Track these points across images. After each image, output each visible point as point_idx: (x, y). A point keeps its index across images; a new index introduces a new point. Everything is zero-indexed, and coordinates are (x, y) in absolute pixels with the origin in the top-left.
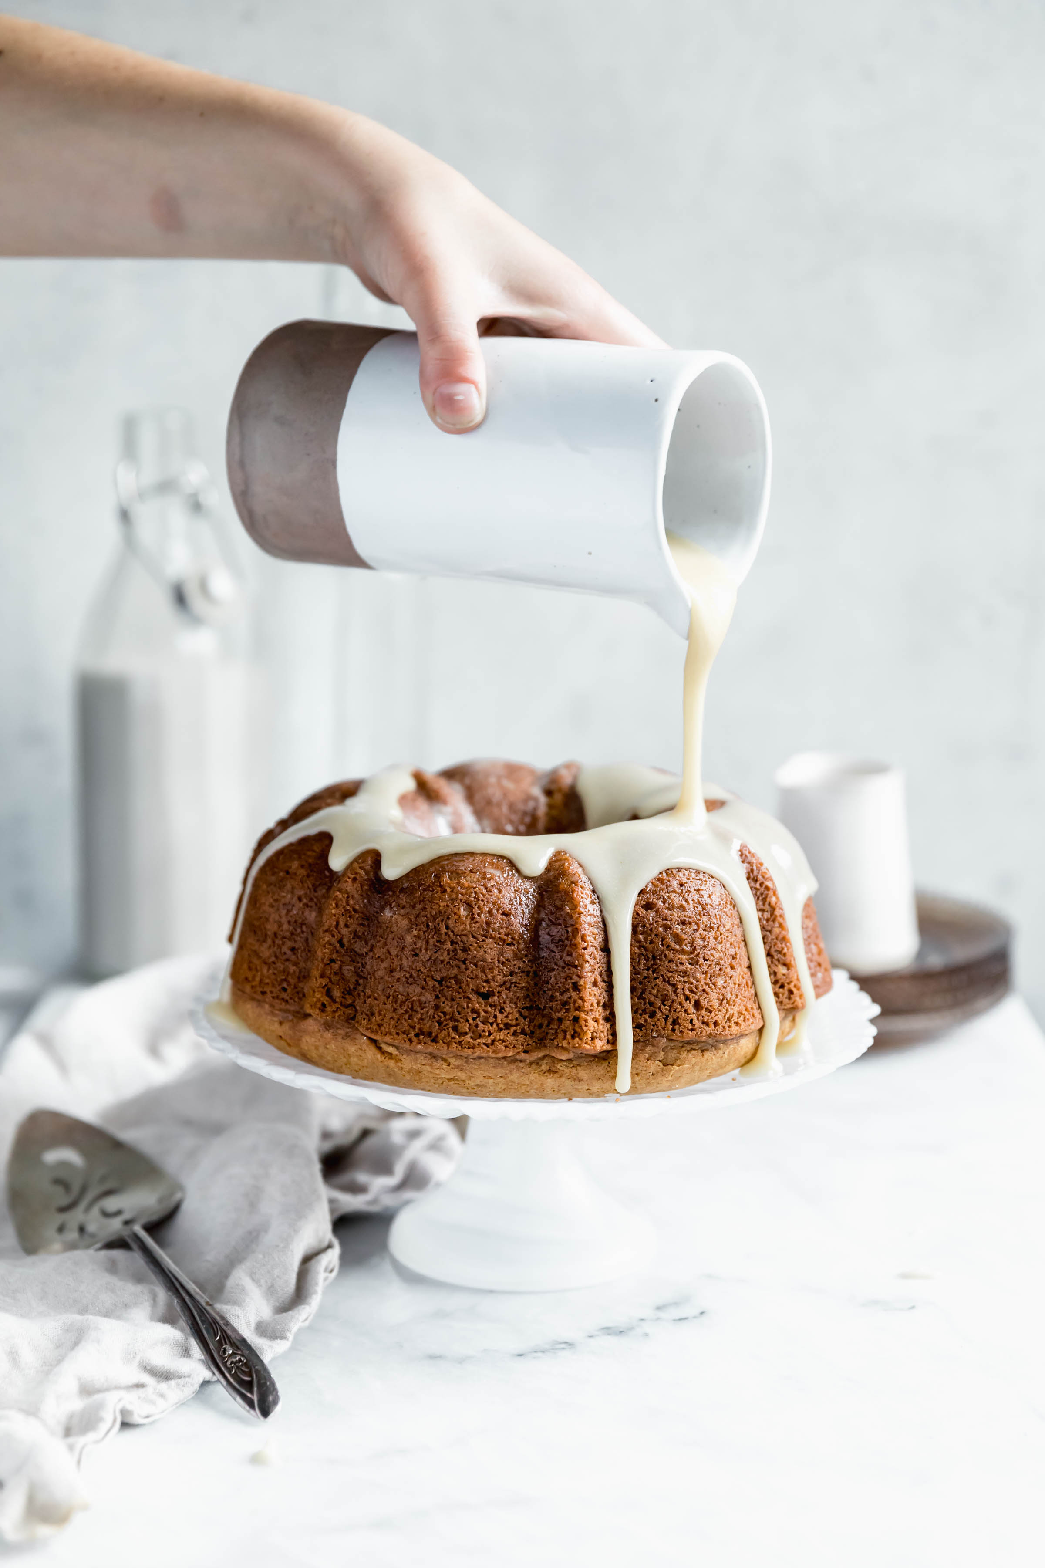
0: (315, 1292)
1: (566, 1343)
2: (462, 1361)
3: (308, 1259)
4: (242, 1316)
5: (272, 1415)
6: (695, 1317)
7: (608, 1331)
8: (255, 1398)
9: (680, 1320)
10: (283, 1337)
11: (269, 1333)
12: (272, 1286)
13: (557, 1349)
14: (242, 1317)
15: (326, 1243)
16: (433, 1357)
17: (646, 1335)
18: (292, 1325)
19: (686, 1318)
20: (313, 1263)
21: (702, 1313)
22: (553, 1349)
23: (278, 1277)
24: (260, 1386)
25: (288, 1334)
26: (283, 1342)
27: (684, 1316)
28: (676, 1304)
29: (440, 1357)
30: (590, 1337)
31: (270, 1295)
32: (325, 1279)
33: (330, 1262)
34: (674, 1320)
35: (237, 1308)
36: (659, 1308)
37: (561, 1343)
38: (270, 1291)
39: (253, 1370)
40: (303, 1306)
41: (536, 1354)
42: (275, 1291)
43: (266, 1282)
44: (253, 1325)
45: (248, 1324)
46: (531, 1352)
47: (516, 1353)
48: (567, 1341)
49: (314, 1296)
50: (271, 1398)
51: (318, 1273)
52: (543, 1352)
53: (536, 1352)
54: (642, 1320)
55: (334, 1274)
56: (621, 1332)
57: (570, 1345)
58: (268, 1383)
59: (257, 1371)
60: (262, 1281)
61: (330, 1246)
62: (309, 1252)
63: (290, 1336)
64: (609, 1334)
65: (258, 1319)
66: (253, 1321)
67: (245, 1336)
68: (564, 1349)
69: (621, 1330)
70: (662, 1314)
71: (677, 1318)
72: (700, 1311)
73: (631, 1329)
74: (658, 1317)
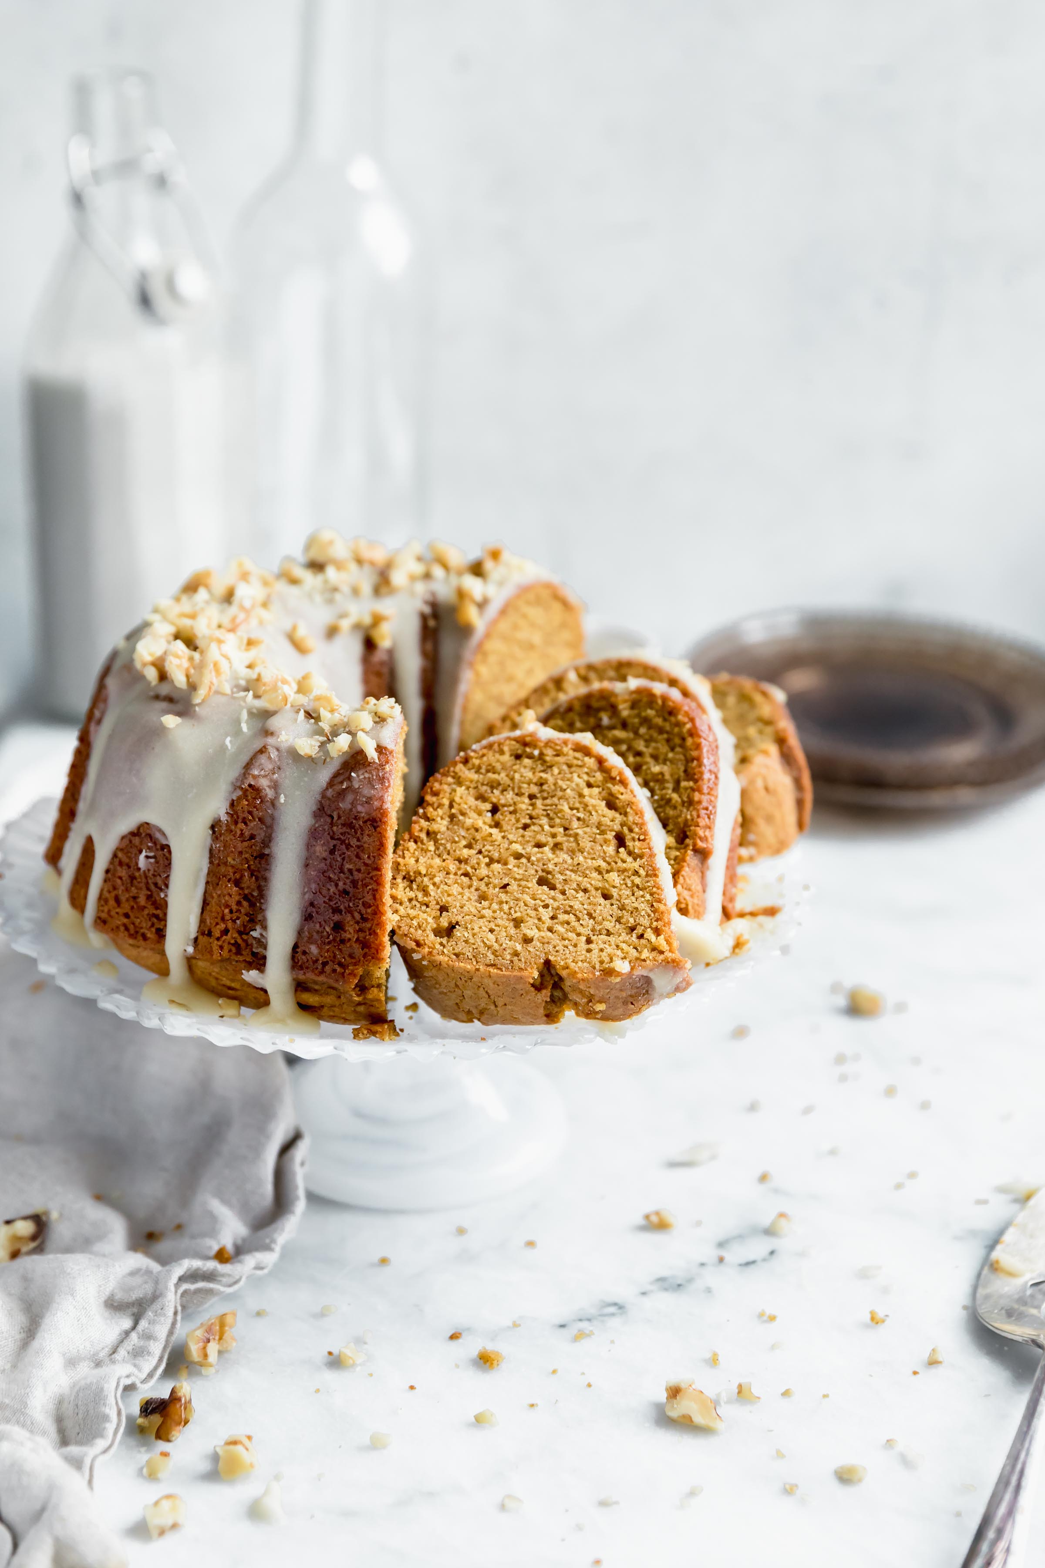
0: (297, 1198)
1: (615, 1304)
6: (764, 1260)
7: (664, 1283)
9: (748, 1264)
13: (605, 1315)
17: (709, 1290)
18: (277, 1237)
19: (754, 1262)
22: (600, 1315)
27: (751, 1258)
28: (740, 1238)
30: (644, 1294)
34: (740, 1265)
36: (720, 1245)
37: (609, 1305)
38: (243, 1209)
46: (574, 1321)
49: (293, 1215)
52: (589, 1320)
53: (580, 1320)
54: (702, 1264)
56: (679, 1285)
64: (666, 1289)
68: (613, 1315)
69: (679, 1282)
70: (725, 1255)
71: (744, 1261)
72: (770, 1250)
73: (690, 1280)
74: (721, 1260)
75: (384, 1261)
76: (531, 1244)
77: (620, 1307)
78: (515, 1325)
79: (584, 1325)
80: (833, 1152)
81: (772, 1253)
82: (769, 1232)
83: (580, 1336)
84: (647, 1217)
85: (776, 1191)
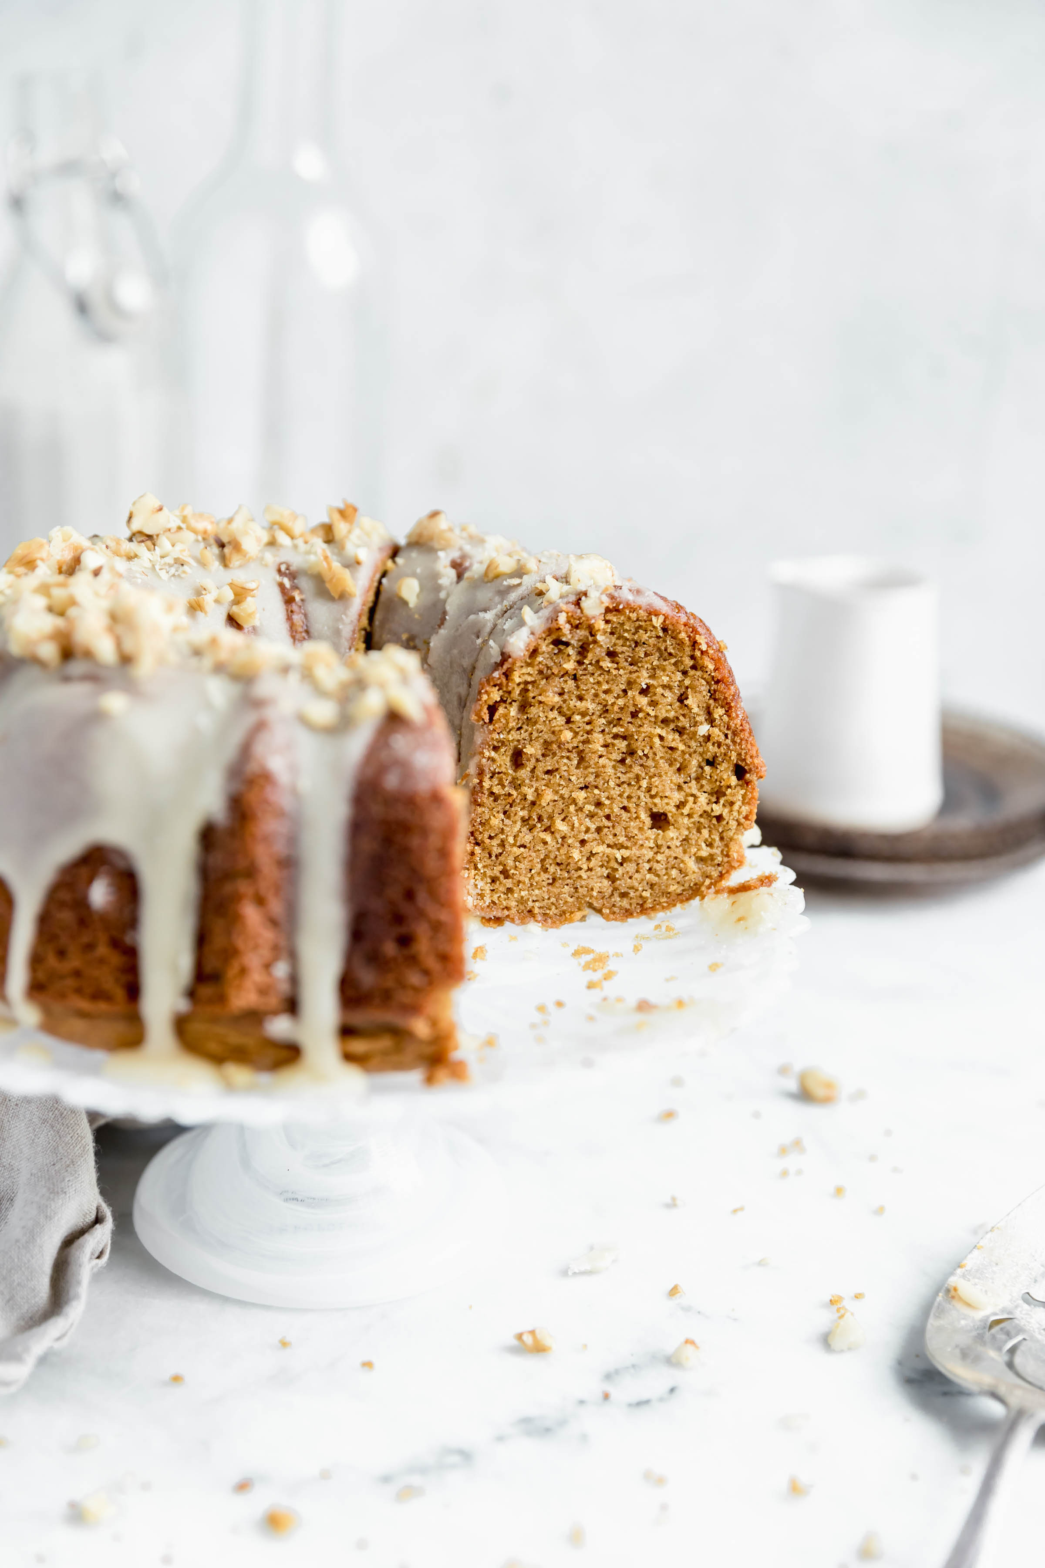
0: (77, 1297)
1: (460, 1452)
3: (69, 1244)
6: (661, 1400)
9: (640, 1404)
15: (94, 1215)
18: (35, 1345)
19: (647, 1402)
20: (76, 1249)
22: (438, 1466)
23: (20, 1284)
26: (21, 1364)
27: (644, 1397)
30: (499, 1439)
33: (98, 1244)
34: (630, 1405)
42: (18, 1304)
46: (403, 1472)
51: (81, 1262)
52: (423, 1471)
53: (411, 1472)
54: (582, 1402)
56: (547, 1429)
61: (101, 1218)
62: (72, 1232)
63: (31, 1359)
64: (530, 1434)
68: (455, 1466)
69: (548, 1425)
71: (634, 1399)
72: (670, 1385)
73: (562, 1423)
74: (606, 1397)
75: (177, 1379)
76: (368, 1365)
77: (466, 1455)
78: (325, 1475)
79: (416, 1480)
80: (761, 1263)
81: (672, 1390)
82: (672, 1361)
83: (407, 1493)
84: (519, 1337)
85: (687, 1309)
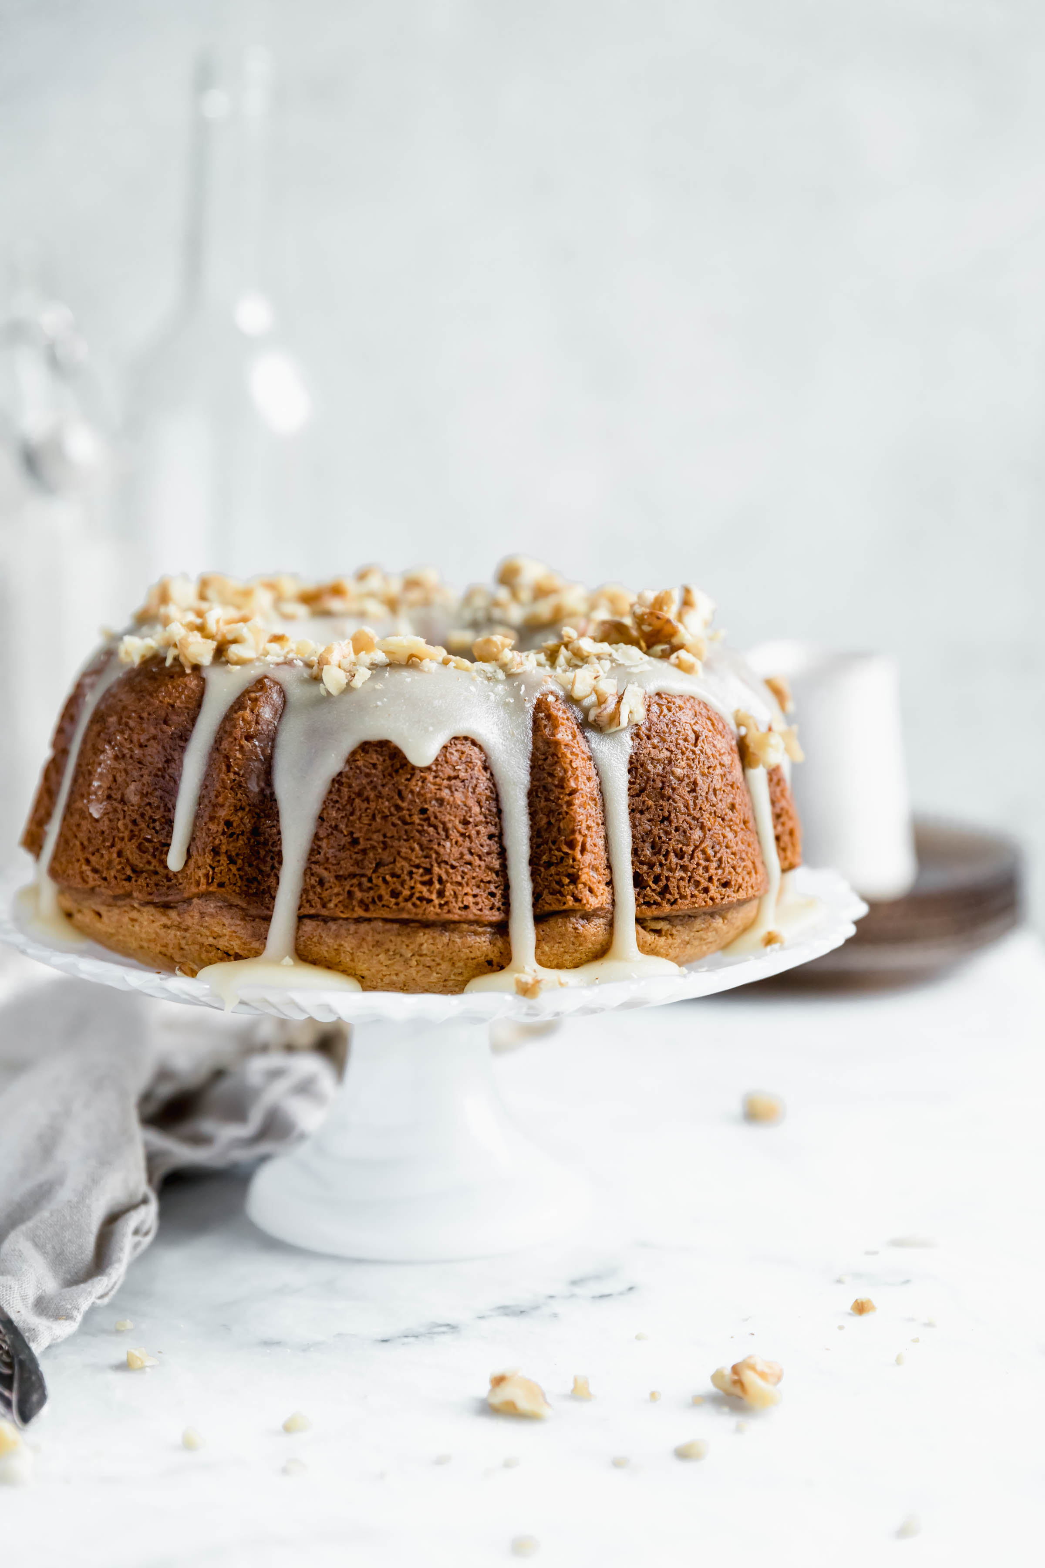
0: (119, 1260)
1: (448, 1325)
2: (306, 1348)
3: (113, 1219)
4: (16, 1287)
5: (34, 1421)
6: (621, 1294)
7: (506, 1310)
8: (14, 1397)
9: (602, 1297)
10: (69, 1317)
11: (52, 1311)
12: (62, 1253)
13: (435, 1333)
14: (16, 1289)
15: (140, 1197)
16: (267, 1343)
17: (555, 1315)
18: (81, 1300)
19: (609, 1295)
20: (120, 1223)
21: (631, 1289)
22: (429, 1333)
23: (69, 1241)
24: (22, 1381)
25: (75, 1313)
26: (68, 1323)
27: (607, 1292)
28: (598, 1277)
29: (278, 1343)
30: (481, 1318)
31: (60, 1265)
32: (136, 1245)
33: (143, 1222)
34: (594, 1297)
35: (9, 1278)
36: (574, 1283)
37: (441, 1326)
38: (57, 1259)
39: (16, 1360)
40: (99, 1278)
41: (406, 1340)
42: (66, 1259)
43: (54, 1248)
44: (31, 1300)
45: (24, 1298)
46: (399, 1337)
47: (380, 1338)
48: (449, 1323)
49: (116, 1266)
50: (35, 1398)
51: (123, 1235)
52: (417, 1337)
53: (406, 1336)
54: (551, 1297)
55: (149, 1239)
56: (522, 1312)
57: (453, 1328)
58: (34, 1378)
59: (22, 1363)
60: (49, 1247)
61: (145, 1201)
62: (116, 1209)
63: (78, 1315)
64: (507, 1315)
65: (38, 1293)
66: (32, 1295)
67: (13, 1316)
68: (444, 1333)
69: (523, 1309)
70: (577, 1290)
71: (598, 1294)
72: (629, 1286)
73: (535, 1308)
74: (573, 1294)
79: (409, 1340)
